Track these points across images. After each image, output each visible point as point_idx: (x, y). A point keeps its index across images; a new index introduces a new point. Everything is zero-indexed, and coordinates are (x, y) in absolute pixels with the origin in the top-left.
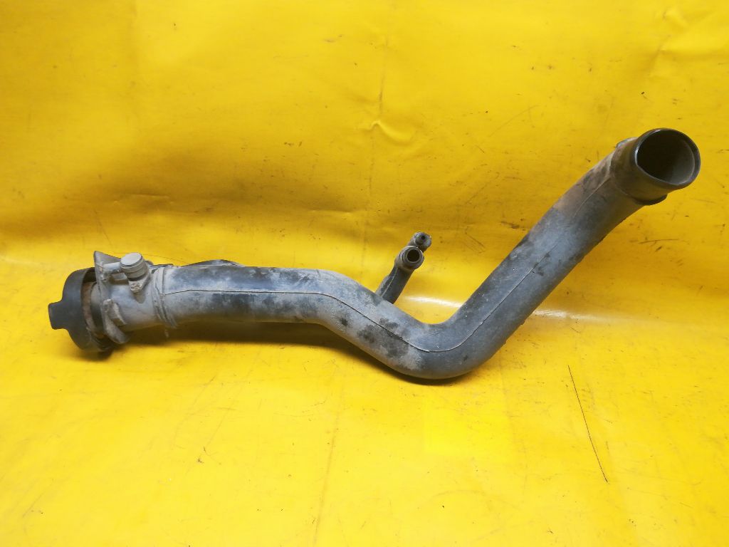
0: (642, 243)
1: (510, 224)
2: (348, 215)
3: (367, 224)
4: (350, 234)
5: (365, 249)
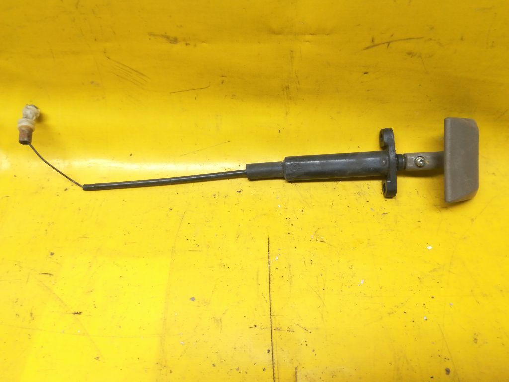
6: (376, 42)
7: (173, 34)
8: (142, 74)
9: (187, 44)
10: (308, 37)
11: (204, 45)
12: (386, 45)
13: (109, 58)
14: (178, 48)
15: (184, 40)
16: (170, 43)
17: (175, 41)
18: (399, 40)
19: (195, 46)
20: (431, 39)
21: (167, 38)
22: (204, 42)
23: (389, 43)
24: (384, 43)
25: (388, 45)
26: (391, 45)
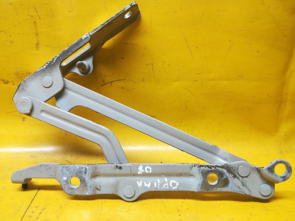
6: (105, 82)
7: (6, 79)
9: (13, 84)
12: (110, 84)
14: (10, 85)
15: (12, 82)
16: (5, 84)
17: (7, 82)
18: (115, 81)
20: (129, 80)
21: (3, 81)
24: (108, 83)
25: (111, 84)
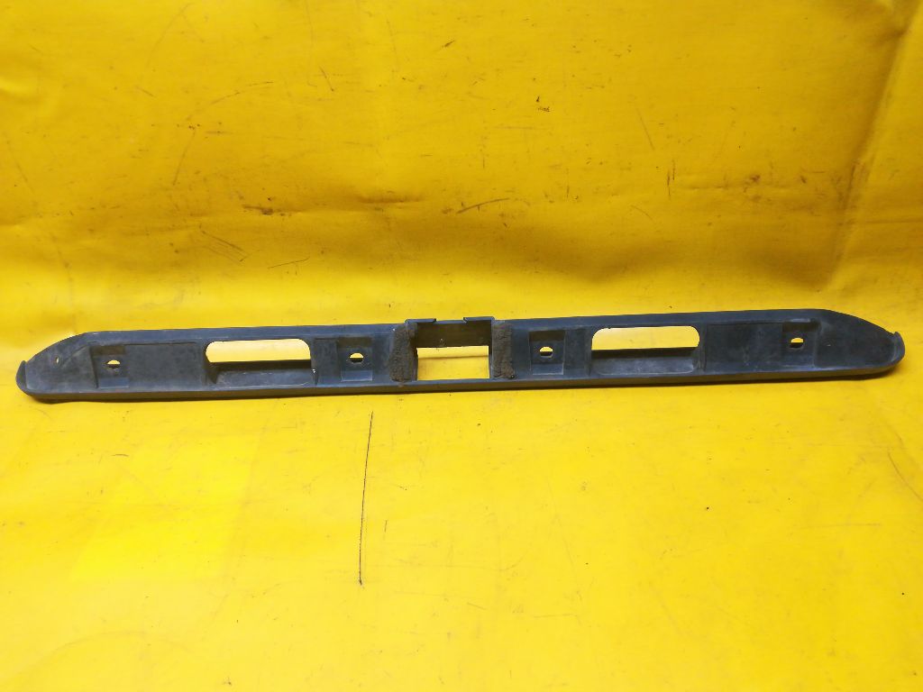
0: (460, 212)
1: (257, 208)
2: (18, 229)
3: (54, 239)
4: (38, 258)
5: (71, 280)
6: (467, 205)
7: (267, 205)
8: (239, 249)
9: (282, 215)
10: (399, 204)
11: (299, 213)
12: (476, 208)
13: (204, 233)
14: (274, 219)
15: (279, 211)
16: (265, 214)
17: (268, 212)
18: (488, 202)
19: (290, 215)
20: (517, 199)
21: (262, 209)
22: (299, 211)
23: (478, 206)
24: (474, 207)
25: (479, 208)
26: (482, 207)
